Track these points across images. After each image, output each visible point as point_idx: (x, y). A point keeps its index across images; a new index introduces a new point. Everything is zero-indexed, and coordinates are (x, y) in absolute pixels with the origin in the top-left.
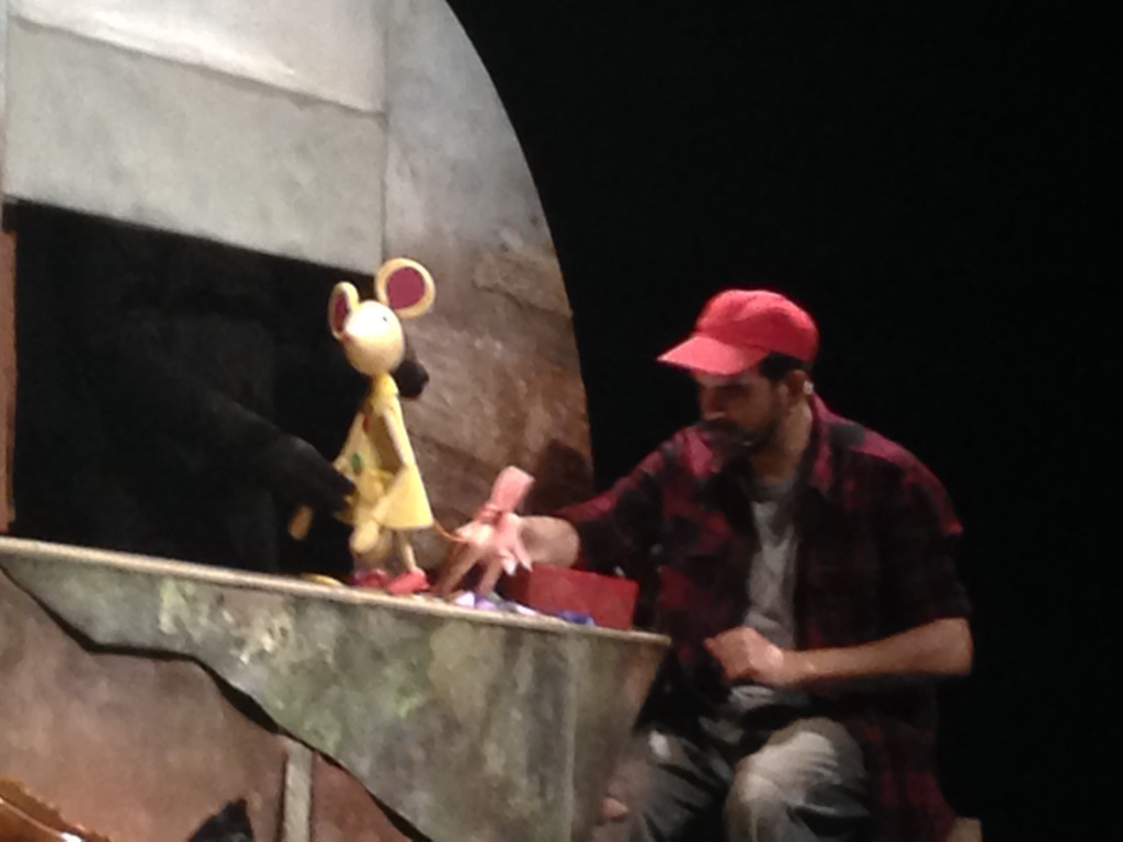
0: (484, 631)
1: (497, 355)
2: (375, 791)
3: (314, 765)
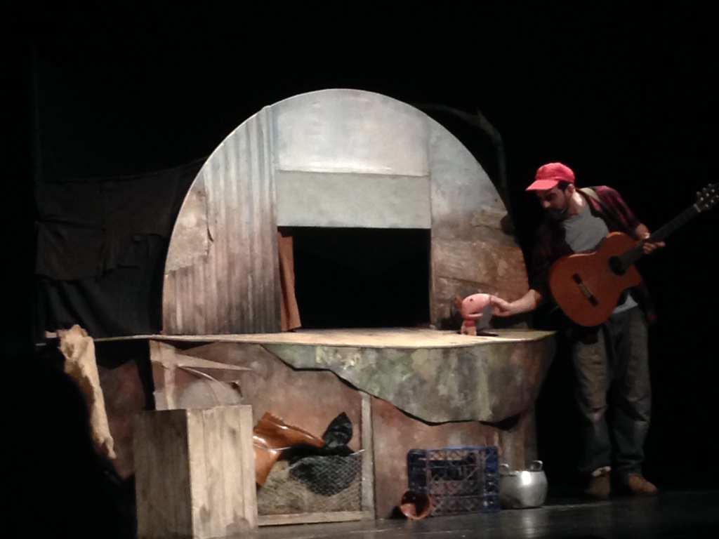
0: (432, 351)
1: (483, 247)
2: (396, 405)
3: (371, 400)
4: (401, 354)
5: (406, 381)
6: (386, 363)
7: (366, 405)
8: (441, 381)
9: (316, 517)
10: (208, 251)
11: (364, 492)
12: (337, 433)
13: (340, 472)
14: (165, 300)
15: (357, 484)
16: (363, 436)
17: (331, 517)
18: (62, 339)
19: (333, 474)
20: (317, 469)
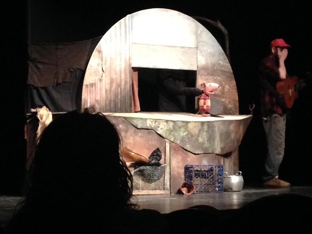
2: (180, 145)
3: (170, 143)
4: (184, 124)
5: (185, 135)
6: (177, 127)
7: (168, 145)
8: (200, 136)
9: (145, 192)
10: (102, 77)
11: (166, 182)
12: (155, 157)
13: (156, 173)
14: (83, 97)
15: (163, 179)
16: (166, 158)
17: (151, 192)
18: (38, 112)
19: (153, 174)
20: (146, 172)
